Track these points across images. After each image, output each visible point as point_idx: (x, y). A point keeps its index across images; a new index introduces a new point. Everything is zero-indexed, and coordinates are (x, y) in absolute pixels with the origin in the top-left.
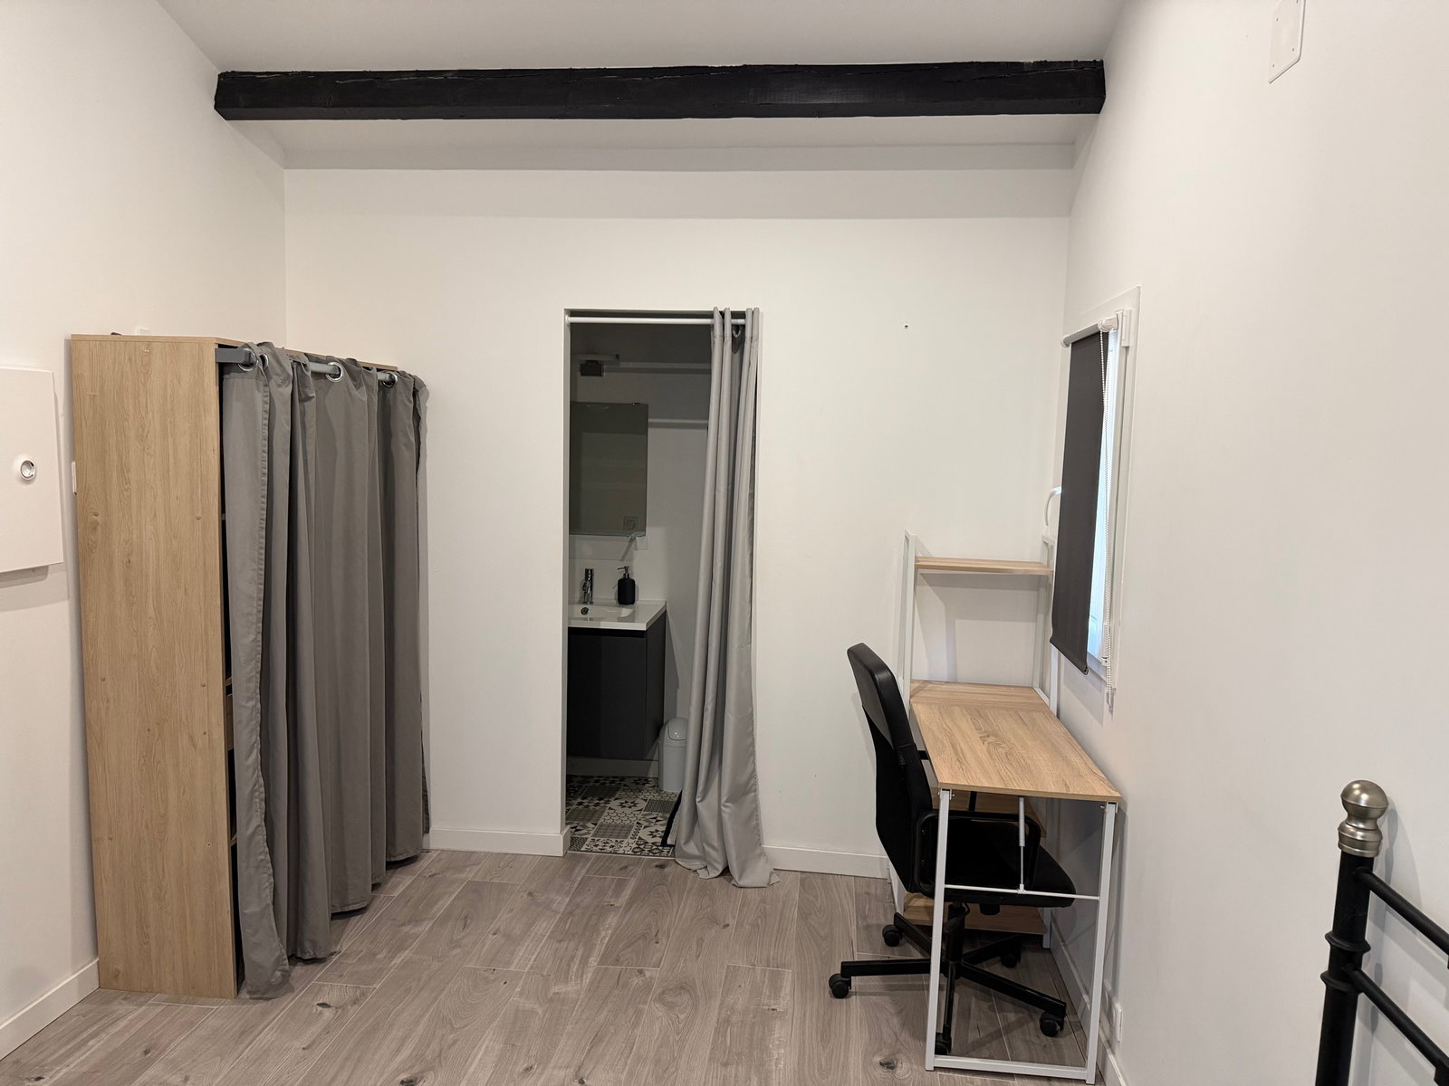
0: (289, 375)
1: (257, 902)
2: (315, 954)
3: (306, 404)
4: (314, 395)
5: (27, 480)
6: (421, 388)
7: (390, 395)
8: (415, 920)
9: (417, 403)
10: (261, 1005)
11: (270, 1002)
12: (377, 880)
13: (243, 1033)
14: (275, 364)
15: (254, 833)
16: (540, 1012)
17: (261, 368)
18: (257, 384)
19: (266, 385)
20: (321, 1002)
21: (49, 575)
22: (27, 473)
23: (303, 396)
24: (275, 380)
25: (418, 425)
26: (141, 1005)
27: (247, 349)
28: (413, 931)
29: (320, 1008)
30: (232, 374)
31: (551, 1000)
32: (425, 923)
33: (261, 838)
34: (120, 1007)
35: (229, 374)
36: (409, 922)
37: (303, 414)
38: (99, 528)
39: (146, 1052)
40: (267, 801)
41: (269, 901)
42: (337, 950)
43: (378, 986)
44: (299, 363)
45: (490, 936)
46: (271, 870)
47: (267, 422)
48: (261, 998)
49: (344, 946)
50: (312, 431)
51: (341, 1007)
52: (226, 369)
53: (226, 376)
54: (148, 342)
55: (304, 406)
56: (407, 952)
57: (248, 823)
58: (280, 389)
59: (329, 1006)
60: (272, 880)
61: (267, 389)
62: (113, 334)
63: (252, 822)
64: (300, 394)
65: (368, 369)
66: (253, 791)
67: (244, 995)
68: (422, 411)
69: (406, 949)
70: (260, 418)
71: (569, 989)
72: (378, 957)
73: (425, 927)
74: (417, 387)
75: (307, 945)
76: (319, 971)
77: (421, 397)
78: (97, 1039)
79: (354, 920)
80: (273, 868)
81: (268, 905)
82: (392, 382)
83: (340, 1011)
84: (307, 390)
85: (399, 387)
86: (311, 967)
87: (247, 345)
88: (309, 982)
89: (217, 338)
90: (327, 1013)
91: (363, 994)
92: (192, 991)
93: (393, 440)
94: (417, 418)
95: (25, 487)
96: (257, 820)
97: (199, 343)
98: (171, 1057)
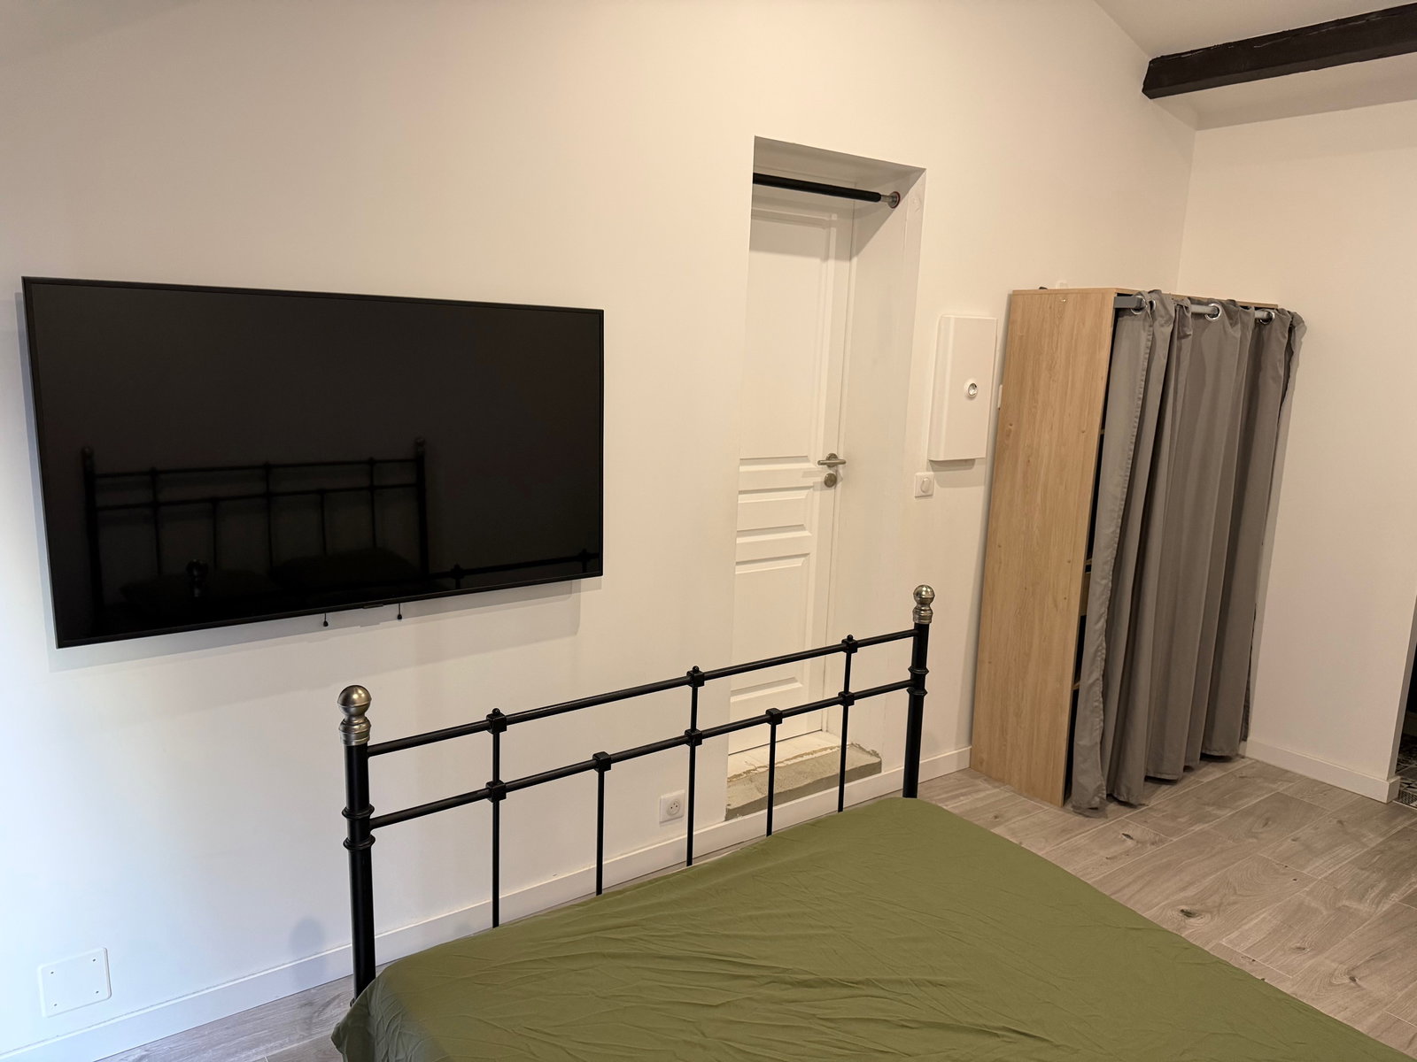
0: (1171, 316)
1: (1088, 739)
2: (1128, 798)
3: (1183, 341)
4: (1191, 333)
5: (971, 397)
6: (1299, 324)
7: (1265, 333)
8: (1219, 804)
9: (1292, 338)
10: (1080, 818)
11: (1087, 819)
12: (1190, 764)
13: (1063, 831)
14: (1161, 308)
15: (1093, 684)
16: (1325, 913)
17: (1149, 311)
18: (1144, 326)
19: (1150, 326)
20: (1126, 833)
21: (975, 466)
22: (972, 392)
23: (1182, 334)
24: (1160, 320)
25: (1290, 360)
26: (996, 787)
27: (1140, 297)
28: (1215, 812)
29: (1124, 837)
30: (1125, 317)
31: (1339, 909)
32: (1228, 810)
33: (1098, 689)
34: (981, 784)
35: (1123, 316)
36: (1213, 804)
37: (1180, 349)
38: (1011, 435)
39: (996, 817)
40: (1106, 661)
41: (1098, 740)
42: (1147, 803)
43: (1175, 840)
44: (1182, 306)
45: (1289, 840)
46: (1102, 717)
47: (1147, 356)
48: (1080, 814)
49: (1153, 803)
50: (1185, 363)
51: (1141, 843)
52: (1121, 313)
53: (1120, 319)
54: (1065, 293)
55: (1181, 344)
56: (1207, 825)
57: (1089, 675)
58: (1162, 329)
59: (1132, 838)
60: (1102, 724)
61: (1151, 329)
62: (1041, 288)
63: (1093, 674)
64: (1179, 333)
65: (1246, 308)
66: (1097, 651)
67: (1069, 807)
68: (1297, 344)
69: (1207, 823)
70: (1142, 353)
71: (1362, 908)
72: (1180, 820)
73: (1227, 813)
74: (1295, 323)
75: (1123, 790)
76: (1128, 813)
77: (1297, 331)
78: (965, 797)
79: (1164, 787)
80: (1104, 715)
81: (1096, 743)
82: (1269, 319)
83: (1139, 845)
84: (1185, 329)
85: (1276, 324)
86: (1122, 808)
87: (1140, 293)
88: (1120, 816)
89: (1117, 289)
90: (1129, 842)
91: (1162, 841)
92: (1031, 790)
93: (1261, 374)
94: (1290, 351)
95: (969, 402)
96: (1097, 674)
97: (1103, 293)
98: (1013, 826)
